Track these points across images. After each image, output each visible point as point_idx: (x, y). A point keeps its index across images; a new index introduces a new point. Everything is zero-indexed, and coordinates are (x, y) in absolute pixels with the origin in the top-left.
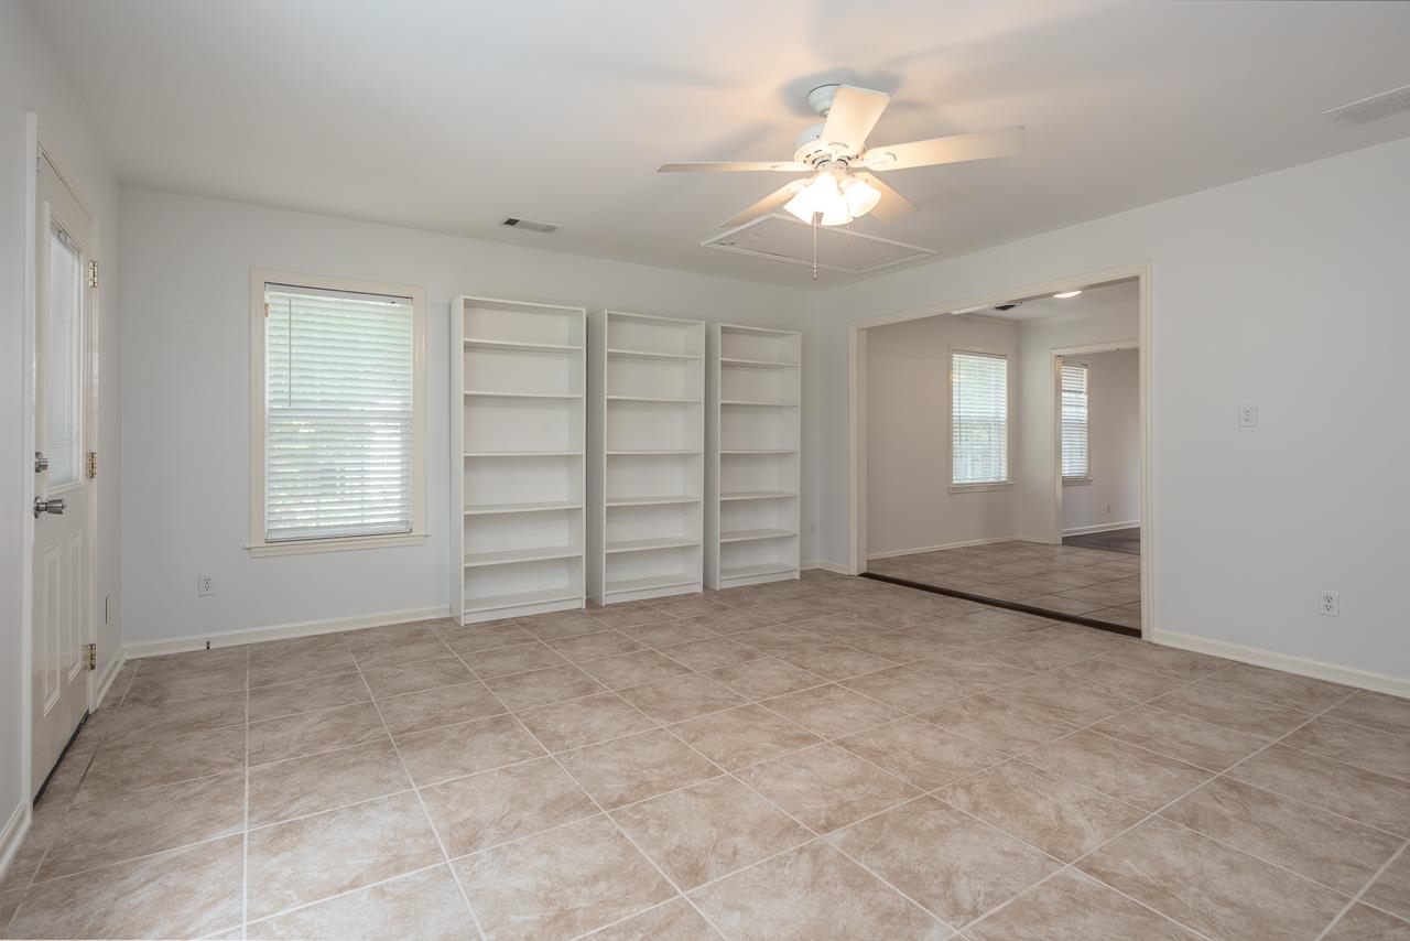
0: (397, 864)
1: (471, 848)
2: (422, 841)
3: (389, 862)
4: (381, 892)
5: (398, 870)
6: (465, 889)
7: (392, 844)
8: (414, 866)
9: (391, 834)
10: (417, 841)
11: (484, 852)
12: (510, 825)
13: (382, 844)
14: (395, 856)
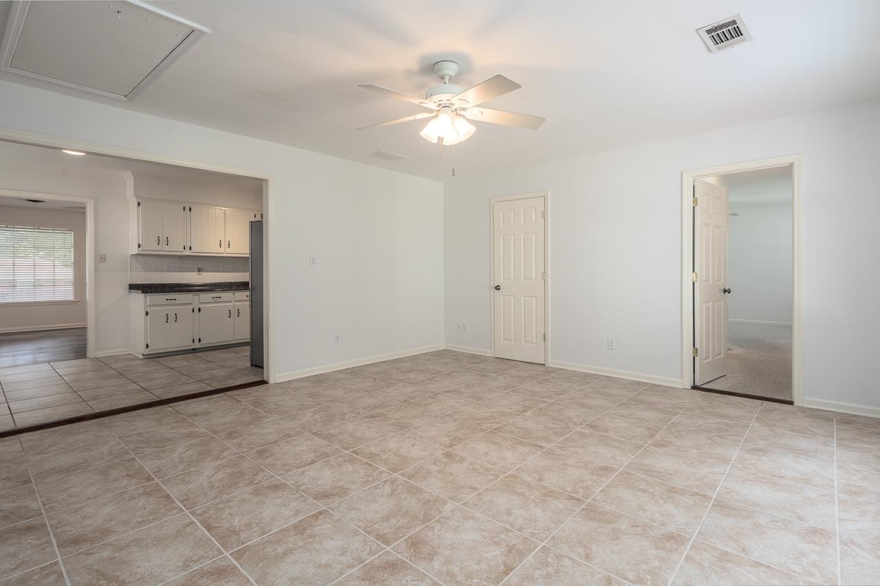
0: (724, 557)
1: (675, 535)
2: (697, 557)
3: (729, 561)
4: (744, 550)
5: (726, 554)
6: (699, 524)
7: (718, 569)
8: (715, 549)
9: (713, 576)
10: (701, 559)
11: (671, 528)
12: (639, 529)
13: (724, 575)
14: (722, 561)
